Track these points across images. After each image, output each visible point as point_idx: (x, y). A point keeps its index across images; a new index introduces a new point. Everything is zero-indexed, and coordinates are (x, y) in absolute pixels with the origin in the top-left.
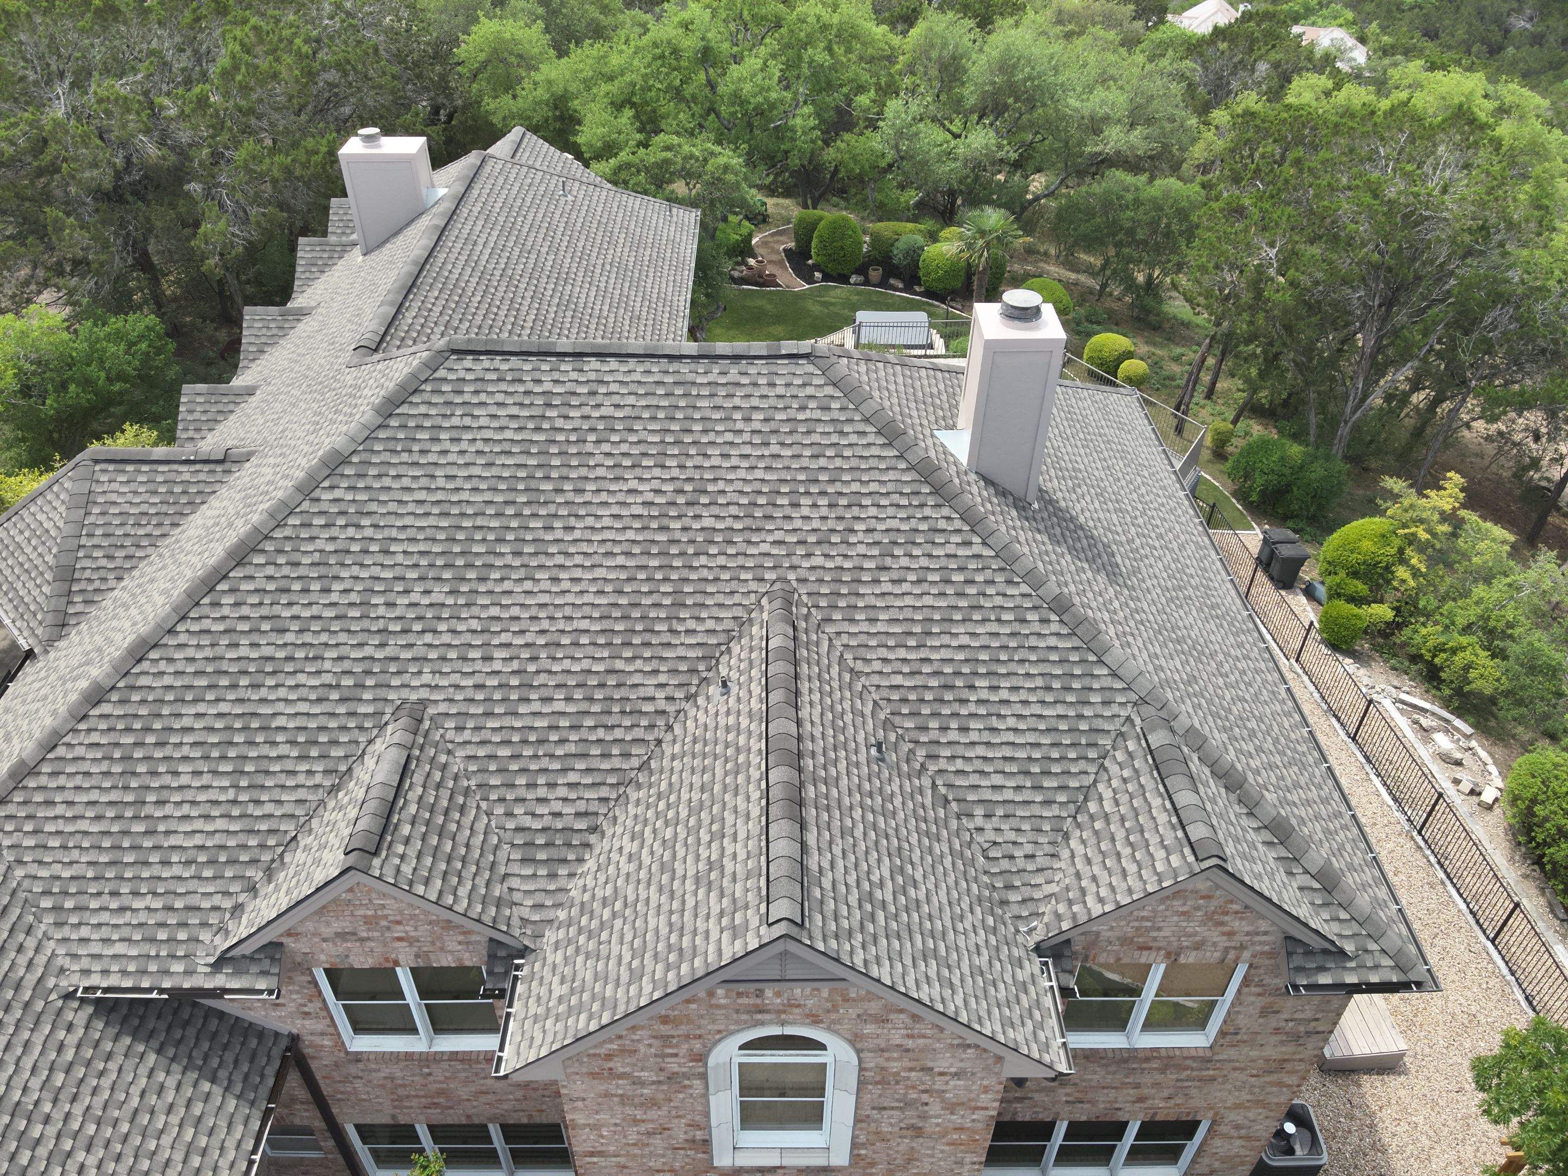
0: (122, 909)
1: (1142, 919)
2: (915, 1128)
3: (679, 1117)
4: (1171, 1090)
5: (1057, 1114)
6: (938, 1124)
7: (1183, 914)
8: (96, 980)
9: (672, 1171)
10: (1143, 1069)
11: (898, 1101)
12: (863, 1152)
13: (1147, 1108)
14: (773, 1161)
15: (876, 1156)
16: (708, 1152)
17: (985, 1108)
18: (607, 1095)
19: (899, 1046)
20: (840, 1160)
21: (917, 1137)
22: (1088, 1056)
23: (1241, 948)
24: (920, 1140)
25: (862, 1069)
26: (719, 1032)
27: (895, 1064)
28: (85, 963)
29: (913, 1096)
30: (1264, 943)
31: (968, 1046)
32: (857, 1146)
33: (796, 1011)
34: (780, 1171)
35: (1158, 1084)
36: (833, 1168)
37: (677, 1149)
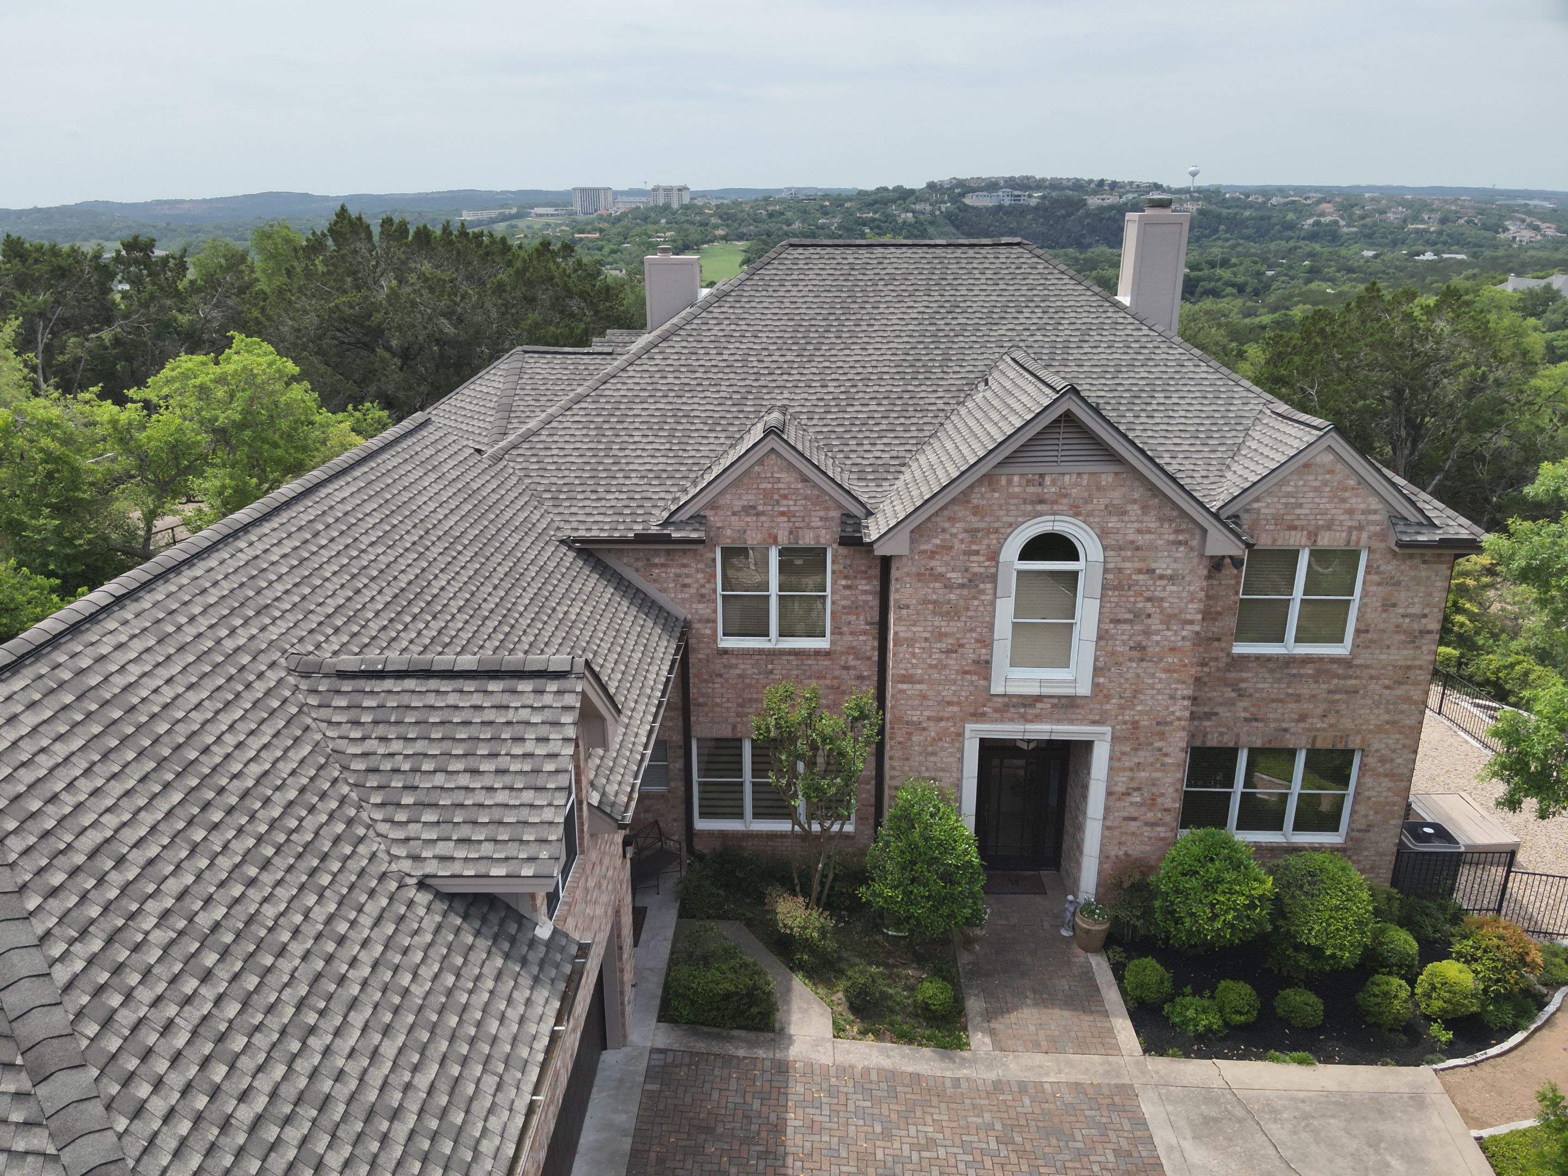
0: (600, 499)
1: (1288, 495)
2: (1141, 648)
3: (971, 630)
4: (1324, 706)
5: (1238, 735)
6: (1158, 643)
7: (1316, 489)
8: (582, 533)
9: (959, 703)
10: (1301, 676)
11: (1130, 611)
12: (1101, 680)
13: (1308, 730)
14: (1035, 690)
15: (1110, 686)
16: (987, 678)
17: (1191, 622)
18: (925, 602)
19: (1132, 542)
20: (1084, 689)
21: (1142, 660)
22: (1258, 658)
23: (1360, 528)
24: (1144, 664)
25: (1106, 571)
26: (1011, 525)
27: (1128, 565)
28: (575, 525)
29: (1140, 605)
30: (1375, 523)
31: (1180, 543)
32: (1097, 671)
33: (1065, 501)
34: (1039, 705)
35: (1314, 696)
36: (1078, 701)
37: (966, 673)
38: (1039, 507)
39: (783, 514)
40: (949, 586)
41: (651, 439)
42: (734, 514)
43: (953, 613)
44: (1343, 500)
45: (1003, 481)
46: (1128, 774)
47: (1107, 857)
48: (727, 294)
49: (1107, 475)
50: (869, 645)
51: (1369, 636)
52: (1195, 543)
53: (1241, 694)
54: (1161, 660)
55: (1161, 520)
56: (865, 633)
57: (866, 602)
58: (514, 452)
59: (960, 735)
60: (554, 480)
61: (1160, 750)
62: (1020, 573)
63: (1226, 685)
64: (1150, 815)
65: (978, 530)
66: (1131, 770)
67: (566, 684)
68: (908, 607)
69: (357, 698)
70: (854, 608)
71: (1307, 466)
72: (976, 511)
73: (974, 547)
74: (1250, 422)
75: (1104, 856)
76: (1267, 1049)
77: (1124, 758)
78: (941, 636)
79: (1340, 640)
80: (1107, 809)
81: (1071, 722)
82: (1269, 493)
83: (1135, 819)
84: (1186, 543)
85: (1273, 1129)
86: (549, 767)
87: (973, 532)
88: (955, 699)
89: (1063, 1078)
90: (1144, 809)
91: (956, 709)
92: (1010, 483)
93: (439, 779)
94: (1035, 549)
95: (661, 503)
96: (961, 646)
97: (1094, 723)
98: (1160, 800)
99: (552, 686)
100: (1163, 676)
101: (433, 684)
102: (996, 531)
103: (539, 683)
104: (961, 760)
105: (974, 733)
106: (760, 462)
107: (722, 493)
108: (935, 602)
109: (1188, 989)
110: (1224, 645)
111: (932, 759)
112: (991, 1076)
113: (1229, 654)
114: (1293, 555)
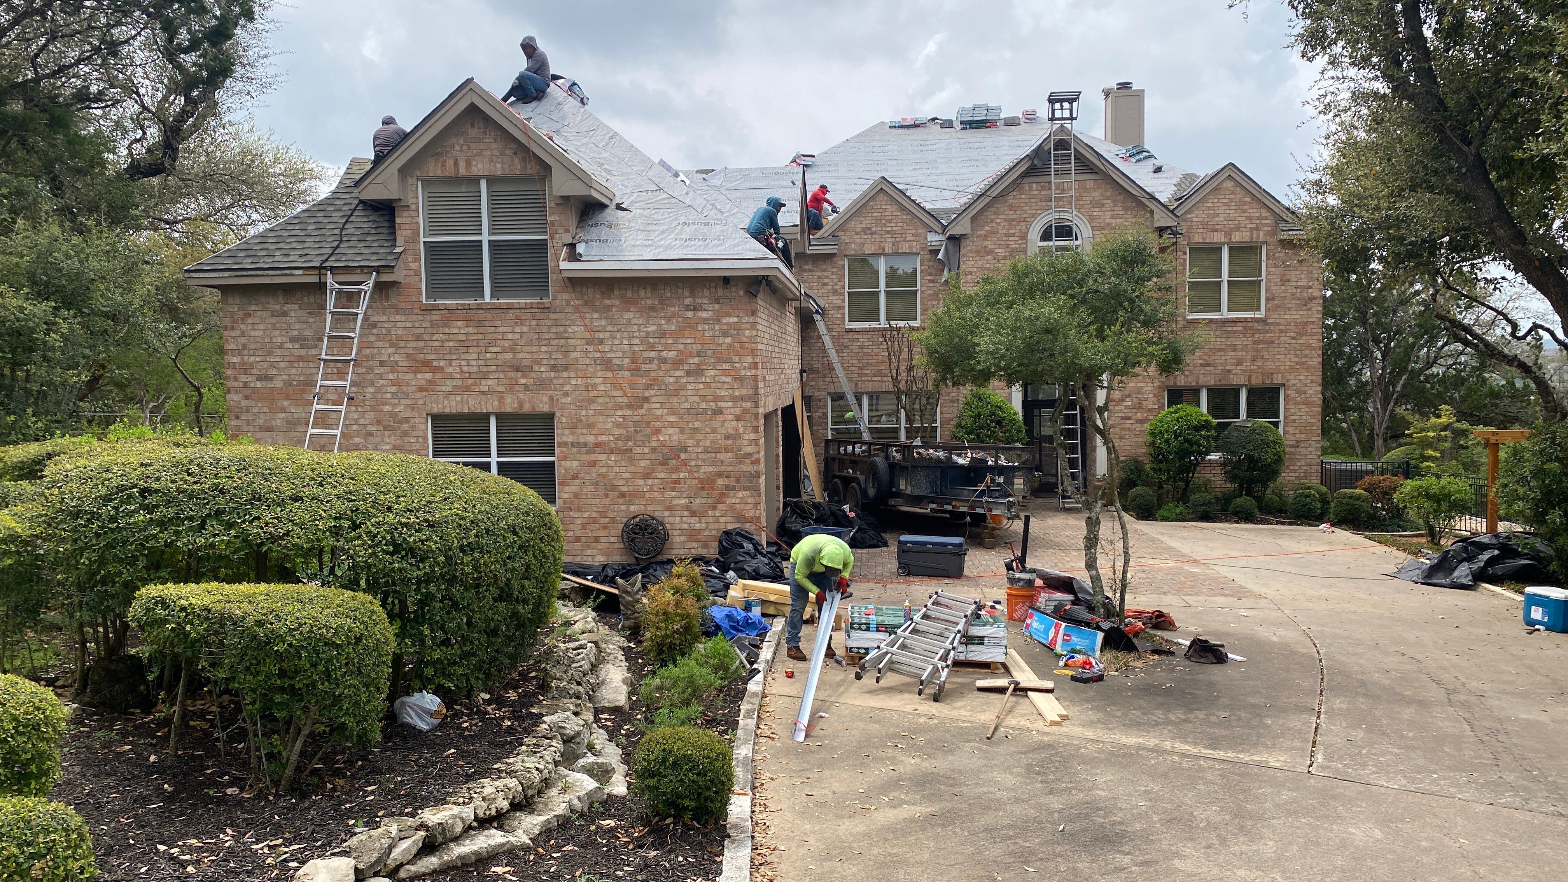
1: (1208, 209)
4: (1253, 353)
5: (1198, 376)
7: (1225, 205)
10: (1235, 332)
13: (1245, 371)
18: (983, 270)
22: (1205, 322)
23: (1257, 229)
25: (1094, 243)
26: (1033, 215)
30: (1267, 225)
31: (1138, 224)
33: (1065, 199)
35: (1245, 347)
38: (1050, 203)
40: (996, 259)
42: (856, 234)
45: (1027, 189)
49: (1090, 181)
51: (1276, 302)
53: (1197, 347)
55: (1126, 209)
62: (1041, 249)
65: (1013, 220)
70: (936, 296)
71: (1217, 189)
72: (1011, 207)
73: (1012, 231)
79: (1258, 307)
84: (1143, 224)
87: (1010, 221)
92: (1031, 189)
94: (1049, 233)
102: (1025, 220)
106: (873, 198)
108: (988, 270)
113: (1185, 319)
114: (1218, 249)
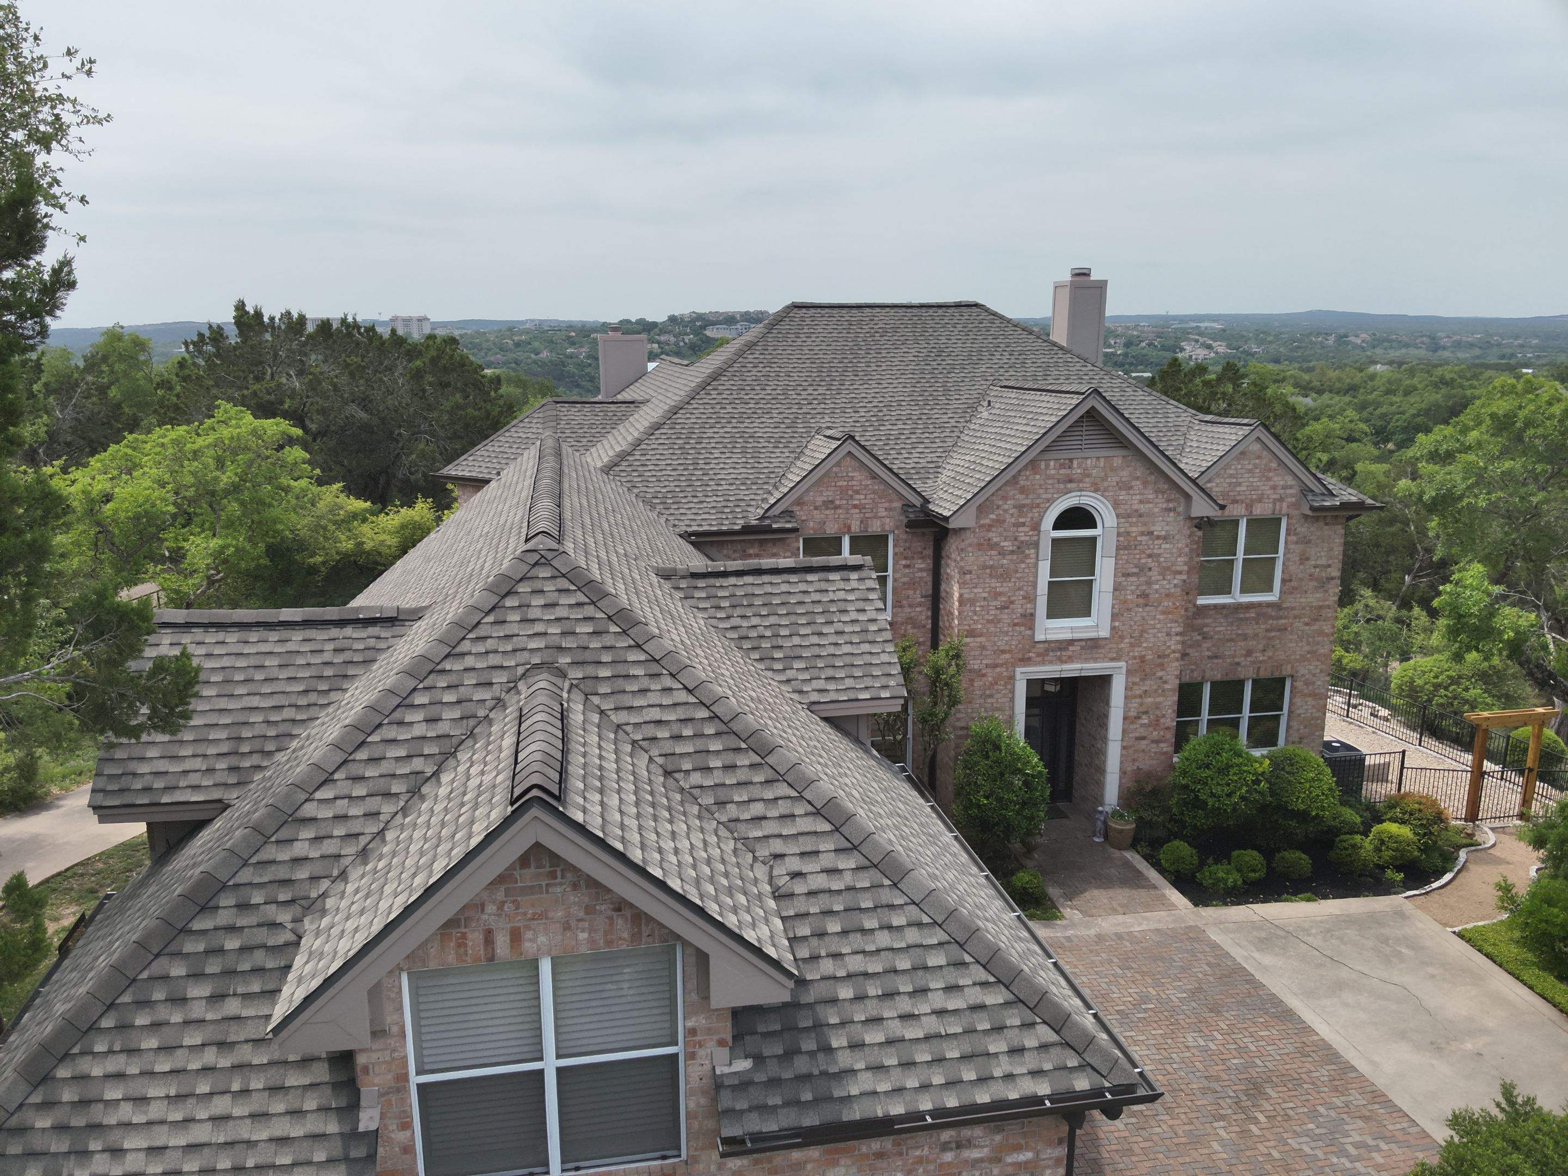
0: (702, 502)
1: (1231, 476)
2: (1144, 595)
3: (1019, 589)
4: (1264, 642)
5: (1204, 671)
6: (1157, 591)
7: (1250, 471)
8: (695, 528)
9: (1009, 652)
10: (1247, 619)
11: (1136, 567)
12: (1117, 624)
13: (1254, 662)
14: (1068, 636)
15: (1122, 628)
16: (1032, 628)
17: (1180, 573)
18: (985, 567)
19: (1136, 511)
20: (1104, 633)
21: (1146, 605)
22: (1216, 607)
23: (1281, 500)
24: (1148, 609)
25: (1119, 535)
26: (1048, 501)
27: (1134, 529)
28: (687, 522)
29: (1143, 561)
30: (1292, 496)
31: (1170, 510)
32: (1114, 617)
33: (1087, 480)
34: (1071, 648)
35: (1256, 635)
36: (1103, 643)
37: (1015, 625)
38: (1069, 486)
39: (855, 506)
40: (1002, 553)
41: (728, 455)
42: (816, 508)
43: (1005, 576)
44: (1269, 479)
45: (1043, 466)
46: (1138, 700)
47: (1125, 773)
48: (755, 344)
49: (1117, 457)
50: (923, 615)
51: (1293, 584)
52: (1180, 509)
53: (1205, 637)
54: (1160, 604)
55: (1157, 492)
56: (920, 605)
57: (921, 578)
58: (616, 469)
59: (1012, 678)
60: (658, 489)
61: (1161, 678)
62: (1055, 541)
63: (1194, 631)
64: (1155, 733)
65: (1024, 506)
66: (1141, 697)
67: (864, 574)
68: (970, 572)
69: (713, 591)
70: (912, 584)
71: (1243, 453)
72: (1023, 490)
73: (1022, 520)
74: (1184, 429)
75: (1123, 772)
76: (1280, 895)
77: (1136, 687)
78: (997, 595)
79: (1270, 589)
80: (1124, 731)
81: (1095, 660)
82: (1218, 475)
83: (1144, 738)
84: (1174, 509)
85: (1310, 940)
86: (873, 627)
87: (1020, 507)
88: (1007, 648)
89: (1144, 927)
90: (1151, 729)
91: (1008, 656)
92: (1047, 466)
93: (796, 640)
94: (1064, 521)
95: (753, 503)
96: (1012, 602)
97: (1112, 660)
98: (1162, 720)
99: (854, 576)
100: (1162, 617)
101: (766, 578)
102: (1038, 506)
103: (845, 574)
104: (1012, 700)
105: (1022, 675)
106: (838, 464)
107: (808, 490)
108: (991, 567)
109: (1210, 861)
110: (1191, 597)
111: (989, 700)
112: (1092, 932)
113: (1195, 605)
114: (1236, 523)
